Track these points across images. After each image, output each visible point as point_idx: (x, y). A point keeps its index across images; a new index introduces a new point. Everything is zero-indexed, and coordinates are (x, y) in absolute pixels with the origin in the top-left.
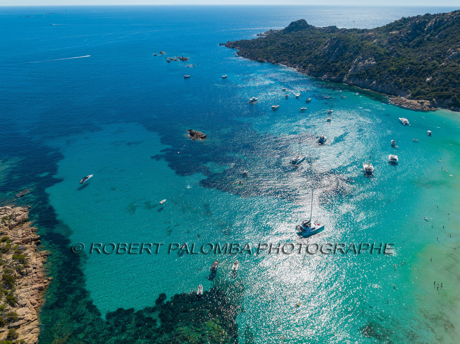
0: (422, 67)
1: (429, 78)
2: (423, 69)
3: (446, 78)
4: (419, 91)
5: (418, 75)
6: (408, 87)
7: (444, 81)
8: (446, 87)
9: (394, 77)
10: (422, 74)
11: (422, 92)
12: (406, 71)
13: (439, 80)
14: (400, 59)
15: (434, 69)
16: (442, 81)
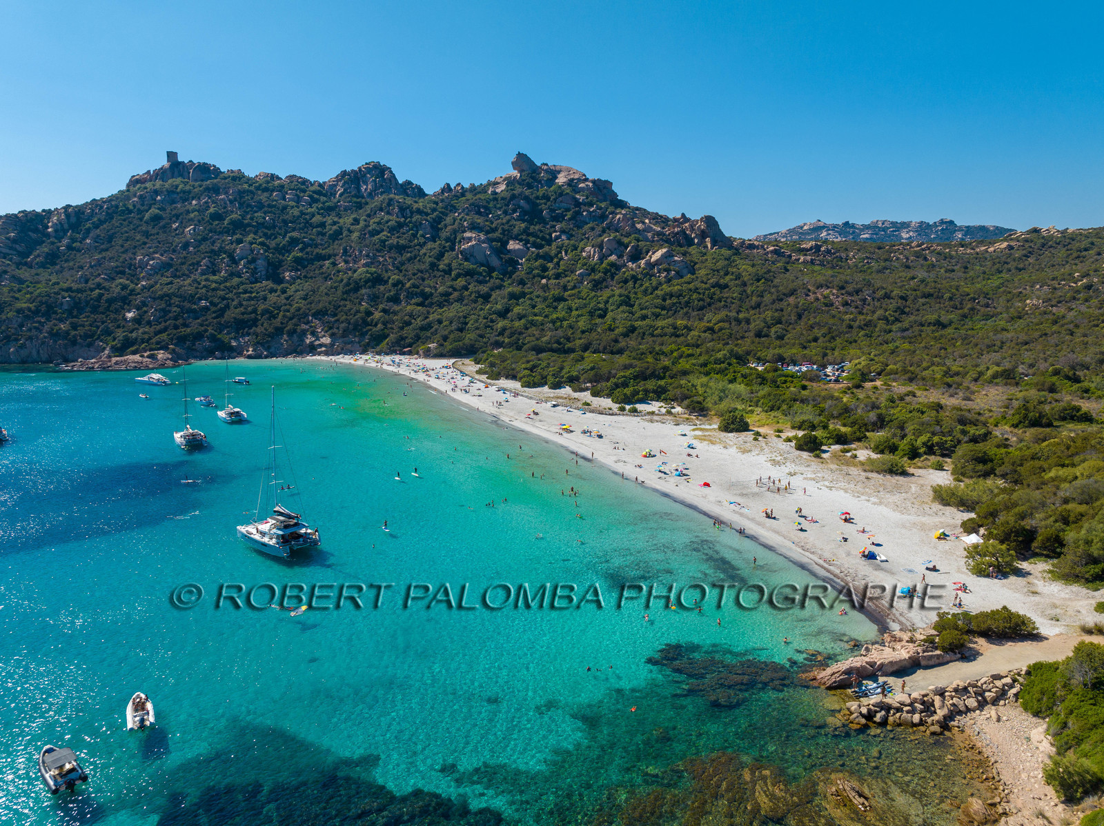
0: (101, 295)
1: (129, 312)
2: (104, 298)
3: (170, 305)
4: (126, 339)
5: (101, 309)
6: (92, 336)
7: (170, 311)
8: (180, 321)
9: (39, 322)
10: (109, 307)
11: (136, 339)
12: (66, 307)
13: (156, 310)
14: (28, 287)
15: (130, 294)
16: (165, 312)
